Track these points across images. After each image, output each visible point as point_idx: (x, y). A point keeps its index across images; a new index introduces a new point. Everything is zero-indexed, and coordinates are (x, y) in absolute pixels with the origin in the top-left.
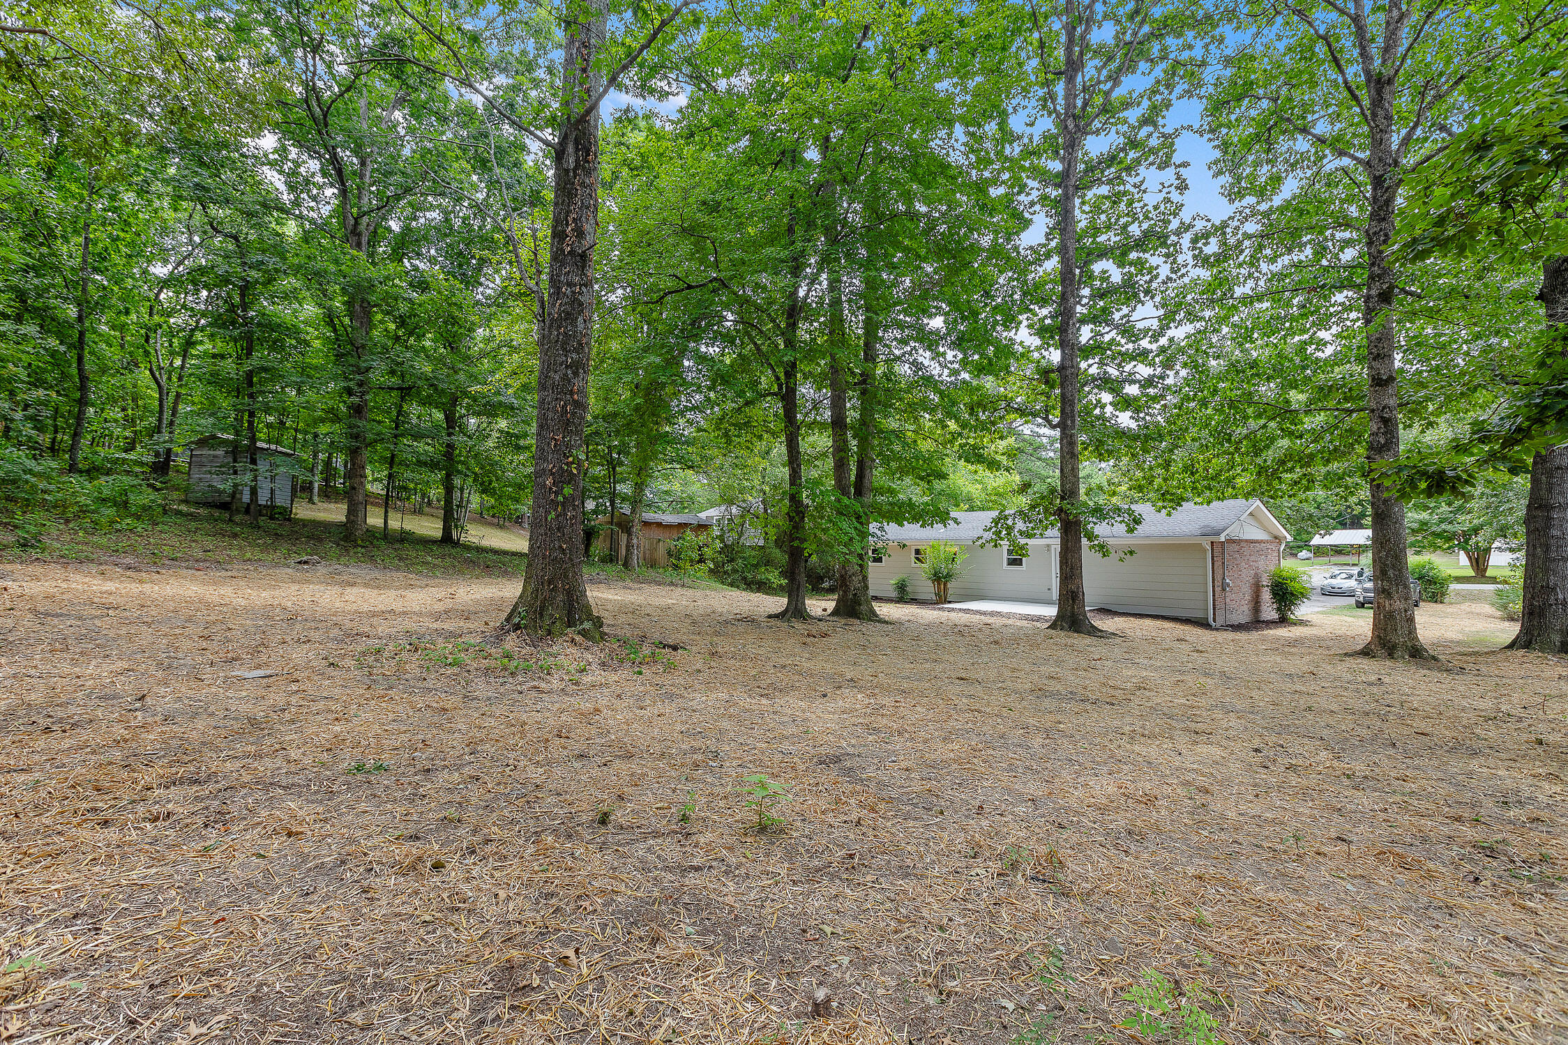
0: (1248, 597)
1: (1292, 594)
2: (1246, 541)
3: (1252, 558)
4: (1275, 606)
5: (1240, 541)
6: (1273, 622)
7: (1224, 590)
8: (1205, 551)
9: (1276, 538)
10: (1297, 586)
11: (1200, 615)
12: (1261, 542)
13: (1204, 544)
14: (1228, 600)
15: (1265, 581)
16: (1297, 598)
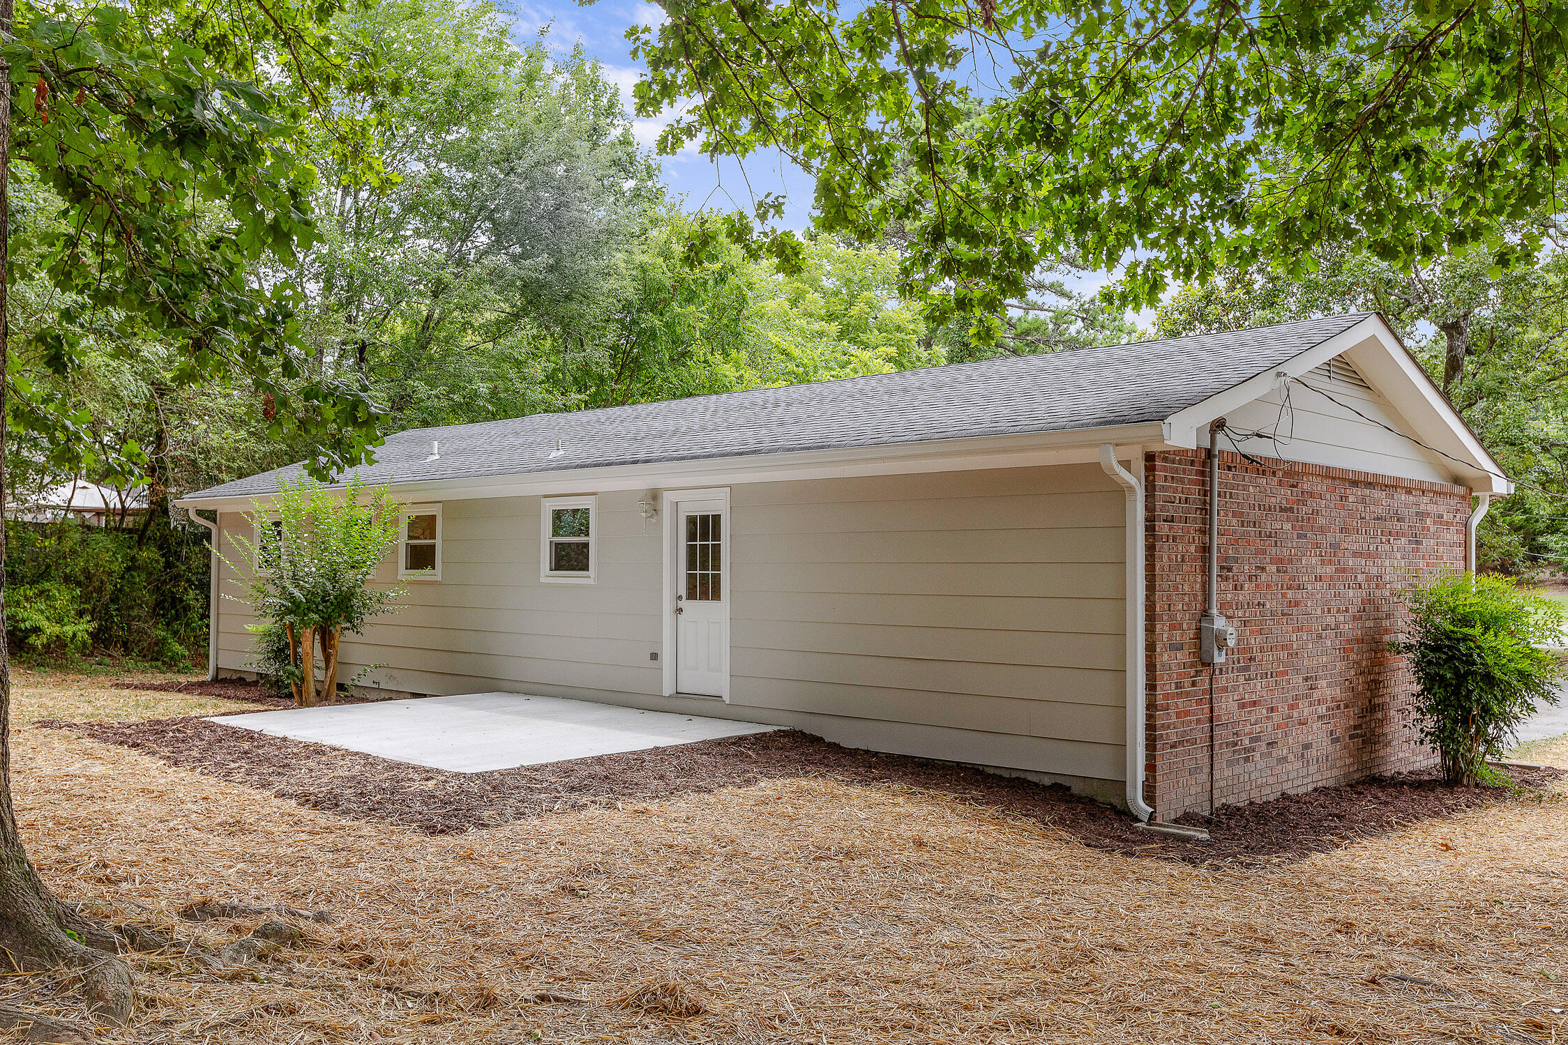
0: (1328, 690)
1: (1489, 679)
2: (1329, 474)
3: (1353, 543)
4: (1429, 723)
5: (1293, 473)
6: (1419, 785)
7: (1203, 662)
8: (1120, 493)
9: (1457, 480)
10: (1505, 644)
11: (1096, 767)
12: (1392, 486)
13: (1111, 460)
14: (1226, 705)
15: (1403, 629)
16: (1508, 693)
